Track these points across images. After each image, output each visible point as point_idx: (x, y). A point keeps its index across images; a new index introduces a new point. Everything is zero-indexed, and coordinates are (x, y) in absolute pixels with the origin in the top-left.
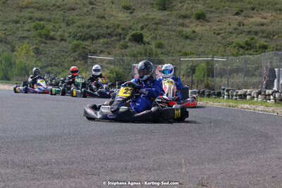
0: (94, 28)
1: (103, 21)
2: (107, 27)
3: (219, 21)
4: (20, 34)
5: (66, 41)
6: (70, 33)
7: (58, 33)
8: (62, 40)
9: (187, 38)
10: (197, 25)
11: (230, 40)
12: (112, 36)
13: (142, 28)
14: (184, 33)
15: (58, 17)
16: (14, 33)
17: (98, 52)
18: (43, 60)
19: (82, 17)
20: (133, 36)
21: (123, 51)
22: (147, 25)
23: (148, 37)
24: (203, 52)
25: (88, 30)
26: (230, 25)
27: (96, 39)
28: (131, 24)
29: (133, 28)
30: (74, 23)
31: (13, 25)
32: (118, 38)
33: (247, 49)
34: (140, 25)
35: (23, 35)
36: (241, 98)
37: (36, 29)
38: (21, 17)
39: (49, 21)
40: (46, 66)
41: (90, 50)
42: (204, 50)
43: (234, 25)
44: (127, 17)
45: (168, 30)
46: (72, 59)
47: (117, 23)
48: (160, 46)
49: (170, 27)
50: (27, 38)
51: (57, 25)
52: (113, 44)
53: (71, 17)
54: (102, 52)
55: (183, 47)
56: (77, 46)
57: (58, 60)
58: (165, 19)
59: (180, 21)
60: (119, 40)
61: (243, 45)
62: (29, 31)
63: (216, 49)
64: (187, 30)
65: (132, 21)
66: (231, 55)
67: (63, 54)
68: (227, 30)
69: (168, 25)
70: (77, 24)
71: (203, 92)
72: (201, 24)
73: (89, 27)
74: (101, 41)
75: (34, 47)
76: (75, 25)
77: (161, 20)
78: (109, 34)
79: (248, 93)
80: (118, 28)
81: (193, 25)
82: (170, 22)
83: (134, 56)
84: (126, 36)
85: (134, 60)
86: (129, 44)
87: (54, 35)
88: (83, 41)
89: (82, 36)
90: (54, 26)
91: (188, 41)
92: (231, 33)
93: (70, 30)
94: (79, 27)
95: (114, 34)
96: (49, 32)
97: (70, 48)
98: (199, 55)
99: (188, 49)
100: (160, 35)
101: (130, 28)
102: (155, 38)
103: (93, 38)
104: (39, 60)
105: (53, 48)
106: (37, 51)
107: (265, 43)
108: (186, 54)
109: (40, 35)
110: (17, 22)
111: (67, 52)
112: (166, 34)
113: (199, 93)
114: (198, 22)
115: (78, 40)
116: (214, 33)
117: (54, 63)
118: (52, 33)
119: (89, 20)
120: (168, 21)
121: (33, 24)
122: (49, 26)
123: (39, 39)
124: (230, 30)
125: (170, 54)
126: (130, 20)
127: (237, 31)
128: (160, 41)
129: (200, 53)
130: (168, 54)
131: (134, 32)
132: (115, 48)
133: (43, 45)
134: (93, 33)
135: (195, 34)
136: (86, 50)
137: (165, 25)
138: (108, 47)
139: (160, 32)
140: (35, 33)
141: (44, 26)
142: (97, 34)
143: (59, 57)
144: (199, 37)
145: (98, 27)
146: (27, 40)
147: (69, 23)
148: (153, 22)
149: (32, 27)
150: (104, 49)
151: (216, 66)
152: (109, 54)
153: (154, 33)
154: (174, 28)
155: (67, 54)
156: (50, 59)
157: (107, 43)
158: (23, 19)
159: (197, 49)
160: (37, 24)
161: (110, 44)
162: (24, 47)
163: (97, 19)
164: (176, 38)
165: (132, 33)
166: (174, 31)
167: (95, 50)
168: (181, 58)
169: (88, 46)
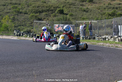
0: (40, 7)
1: (45, 4)
2: (47, 7)
3: (99, 3)
4: (6, 11)
5: (27, 14)
6: (29, 10)
7: (24, 10)
8: (25, 13)
9: (84, 11)
10: (89, 5)
11: (104, 12)
13: (63, 7)
14: (83, 9)
15: (24, 2)
16: (3, 10)
17: (43, 18)
18: (16, 23)
19: (34, 2)
20: (59, 11)
21: (54, 18)
22: (65, 6)
23: (66, 11)
25: (38, 9)
26: (104, 4)
27: (42, 13)
29: (59, 7)
30: (31, 5)
31: (3, 7)
32: (52, 12)
33: (112, 16)
34: (62, 5)
36: (103, 40)
37: (13, 8)
38: (6, 3)
39: (20, 4)
40: (18, 26)
41: (39, 18)
42: (92, 17)
43: (107, 5)
44: (56, 2)
45: (75, 8)
46: (30, 22)
47: (51, 5)
48: (71, 15)
49: (76, 6)
50: (9, 13)
51: (23, 7)
53: (30, 2)
55: (82, 16)
56: (33, 16)
58: (74, 2)
59: (81, 3)
61: (111, 14)
62: (10, 9)
63: (98, 16)
64: (85, 8)
65: (58, 4)
66: (105, 19)
67: (26, 20)
68: (103, 7)
70: (33, 5)
71: (87, 37)
72: (91, 4)
73: (38, 7)
74: (44, 13)
75: (12, 17)
76: (31, 6)
77: (72, 3)
78: (48, 10)
79: (107, 37)
81: (87, 5)
82: (76, 4)
84: (55, 11)
86: (57, 15)
88: (35, 13)
90: (22, 7)
91: (85, 13)
92: (105, 8)
94: (33, 7)
95: (50, 10)
96: (19, 9)
97: (29, 17)
99: (85, 17)
100: (71, 10)
101: (57, 7)
102: (69, 12)
103: (40, 12)
105: (21, 17)
106: (14, 19)
107: (121, 13)
108: (84, 19)
109: (15, 11)
110: (4, 5)
111: (28, 19)
113: (85, 37)
114: (89, 3)
115: (33, 13)
116: (97, 9)
118: (21, 10)
119: (38, 4)
120: (75, 3)
121: (12, 6)
122: (20, 7)
123: (15, 13)
124: (104, 7)
126: (57, 3)
127: (108, 7)
128: (72, 13)
129: (90, 18)
131: (59, 9)
132: (50, 16)
133: (16, 16)
134: (40, 10)
135: (88, 9)
136: (37, 18)
137: (74, 5)
138: (47, 16)
139: (72, 9)
140: (13, 10)
141: (17, 7)
142: (42, 10)
143: (24, 22)
144: (90, 11)
145: (42, 7)
146: (9, 14)
147: (29, 5)
148: (68, 4)
149: (11, 7)
150: (45, 17)
151: (93, 24)
152: (48, 19)
153: (69, 9)
154: (78, 6)
155: (28, 20)
156: (20, 22)
157: (47, 15)
158: (7, 4)
159: (89, 16)
160: (14, 6)
161: (48, 15)
162: (6, 17)
163: (42, 3)
164: (79, 11)
165: (58, 9)
166: (78, 8)
167: (41, 18)
168: (76, 21)
169: (38, 16)
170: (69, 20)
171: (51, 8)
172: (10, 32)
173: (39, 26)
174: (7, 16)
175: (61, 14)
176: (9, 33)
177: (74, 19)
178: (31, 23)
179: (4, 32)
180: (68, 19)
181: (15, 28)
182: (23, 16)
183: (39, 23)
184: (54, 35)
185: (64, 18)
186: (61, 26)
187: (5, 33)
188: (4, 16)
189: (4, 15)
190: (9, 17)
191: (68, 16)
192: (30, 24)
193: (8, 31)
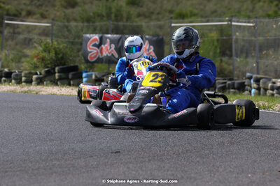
17: (24, 13)
21: (69, 11)
24: (213, 12)
41: (8, 10)
48: (134, 2)
54: (29, 14)
55: (178, 4)
66: (264, 17)
83: (88, 20)
85: (88, 28)
99: (187, 7)
125: (154, 17)
132: (54, 6)
138: (41, 5)
150: (33, 8)
152: (43, 16)
167: (17, 11)
168: (171, 23)
169: (4, 3)
177: (148, 16)
183: (11, 30)
184: (84, 75)
186: (112, 41)
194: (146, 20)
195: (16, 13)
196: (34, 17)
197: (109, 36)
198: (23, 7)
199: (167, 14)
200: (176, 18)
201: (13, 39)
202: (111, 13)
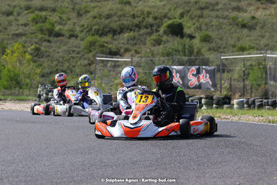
0: (115, 18)
1: (127, 8)
2: (134, 16)
4: (13, 29)
5: (77, 37)
6: (83, 26)
7: (66, 28)
8: (71, 36)
9: (244, 26)
10: (258, 8)
12: (140, 28)
13: (182, 15)
14: (240, 20)
15: (66, 4)
16: (6, 29)
17: (122, 50)
18: (46, 65)
19: (99, 4)
20: (170, 26)
22: (188, 12)
23: (190, 28)
24: (266, 46)
25: (107, 22)
27: (119, 33)
28: (167, 10)
29: (169, 15)
30: (88, 12)
31: (4, 19)
32: (149, 30)
34: (179, 11)
35: (17, 32)
37: (35, 21)
38: (15, 7)
39: (54, 10)
40: (51, 73)
41: (110, 49)
42: (267, 42)
45: (217, 17)
46: (86, 62)
47: (146, 9)
48: (206, 39)
49: (220, 13)
50: (24, 35)
51: (64, 17)
52: (142, 38)
53: (84, 4)
54: (127, 50)
55: (239, 39)
56: (92, 44)
57: (67, 64)
59: (234, 4)
60: (150, 34)
62: (25, 25)
64: (244, 16)
65: (168, 7)
67: (73, 55)
69: (218, 10)
70: (92, 13)
71: (254, 102)
72: (264, 6)
73: (109, 16)
74: (126, 35)
75: (33, 47)
76: (89, 15)
77: (207, 3)
78: (137, 26)
80: (148, 17)
81: (252, 8)
82: (220, 6)
83: (168, 55)
84: (159, 27)
86: (164, 38)
87: (60, 29)
88: (100, 36)
89: (99, 30)
91: (245, 31)
93: (82, 22)
94: (95, 18)
95: (144, 26)
96: (53, 25)
97: (82, 47)
98: (261, 50)
99: (246, 42)
100: (206, 25)
101: (165, 16)
102: (200, 29)
103: (114, 32)
104: (41, 65)
105: (59, 48)
106: (37, 53)
108: (242, 49)
109: (41, 31)
110: (9, 14)
111: (78, 53)
112: (215, 22)
113: (247, 102)
114: (259, 3)
115: (93, 35)
117: (61, 68)
118: (57, 28)
119: (108, 7)
120: (217, 4)
121: (31, 16)
122: (54, 18)
123: (40, 36)
125: (221, 50)
126: (164, 5)
128: (206, 33)
129: (262, 46)
130: (217, 51)
131: (170, 22)
132: (145, 44)
133: (44, 44)
134: (115, 26)
135: (255, 21)
136: (104, 49)
137: (213, 10)
138: (135, 44)
139: (207, 20)
140: (34, 28)
141: (46, 18)
142: (119, 26)
143: (68, 60)
144: (260, 25)
145: (121, 16)
146: (24, 38)
147: (82, 12)
148: (197, 6)
149: (30, 19)
151: (270, 64)
152: (137, 52)
153: (198, 21)
154: (226, 13)
155: (79, 55)
156: (55, 63)
157: (134, 38)
158: (17, 9)
159: (258, 42)
160: (37, 16)
161: (138, 39)
162: (15, 48)
163: (120, 6)
164: (229, 28)
165: (167, 22)
166: (225, 18)
167: (118, 49)
168: (221, 56)
169: (107, 43)
170: (199, 52)
171: (147, 19)
172: (26, 92)
173: (112, 73)
174: (17, 44)
175: (177, 36)
176: (22, 94)
178: (90, 64)
179: (8, 92)
180: (195, 51)
181: (41, 80)
182: (66, 44)
183: (113, 64)
185: (186, 47)
186: (177, 72)
187: (11, 95)
188: (7, 44)
189: (9, 42)
190: (24, 47)
191: (196, 42)
192: (85, 66)
193: (21, 88)
194: (216, 53)
195: (116, 50)
196: (130, 53)
197: (175, 67)
198: (122, 45)
199: (231, 48)
200: (238, 51)
201: (114, 71)
202: (185, 49)
